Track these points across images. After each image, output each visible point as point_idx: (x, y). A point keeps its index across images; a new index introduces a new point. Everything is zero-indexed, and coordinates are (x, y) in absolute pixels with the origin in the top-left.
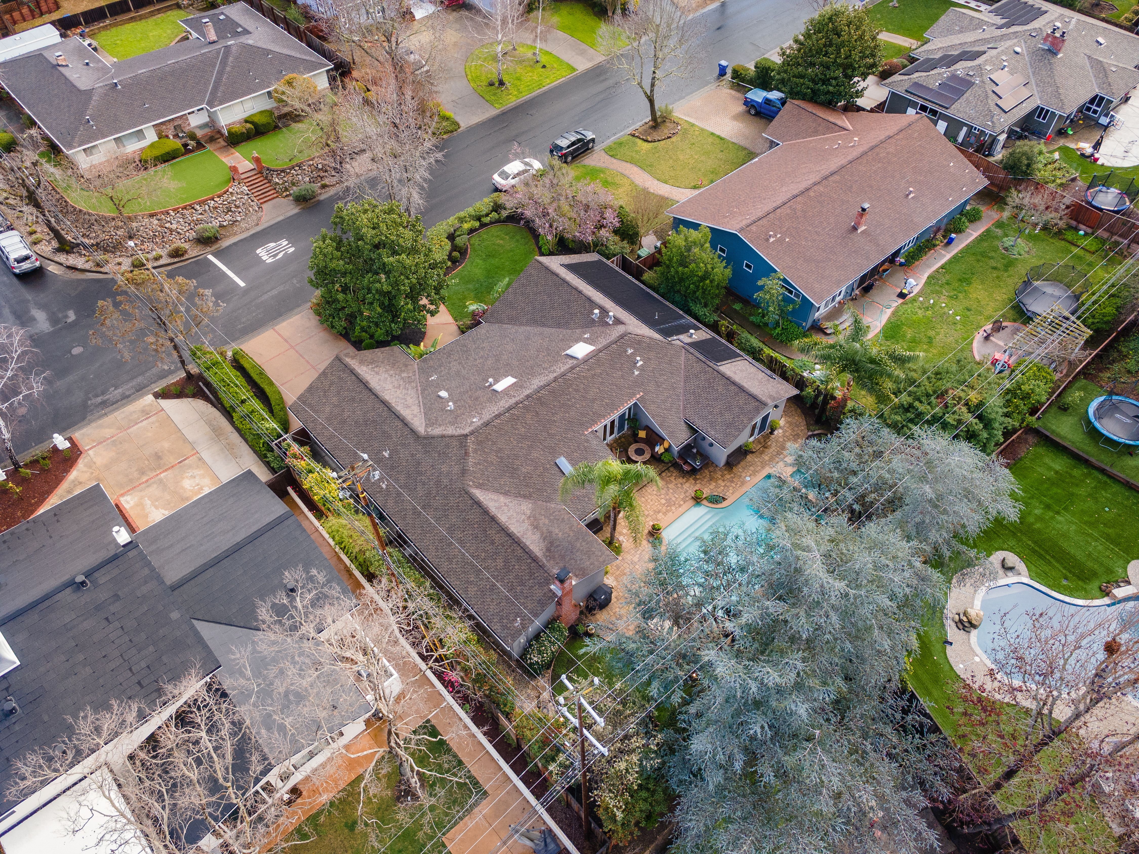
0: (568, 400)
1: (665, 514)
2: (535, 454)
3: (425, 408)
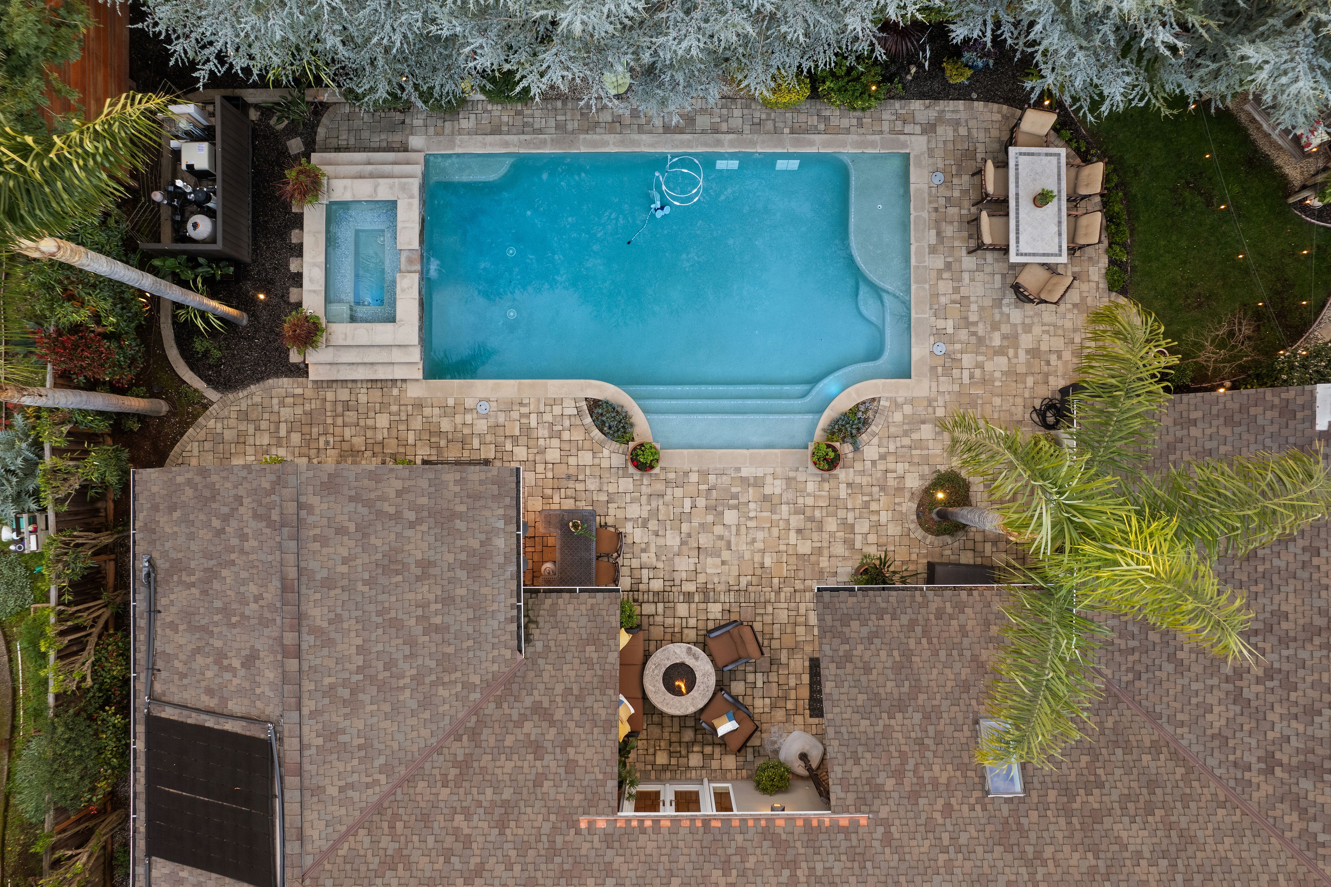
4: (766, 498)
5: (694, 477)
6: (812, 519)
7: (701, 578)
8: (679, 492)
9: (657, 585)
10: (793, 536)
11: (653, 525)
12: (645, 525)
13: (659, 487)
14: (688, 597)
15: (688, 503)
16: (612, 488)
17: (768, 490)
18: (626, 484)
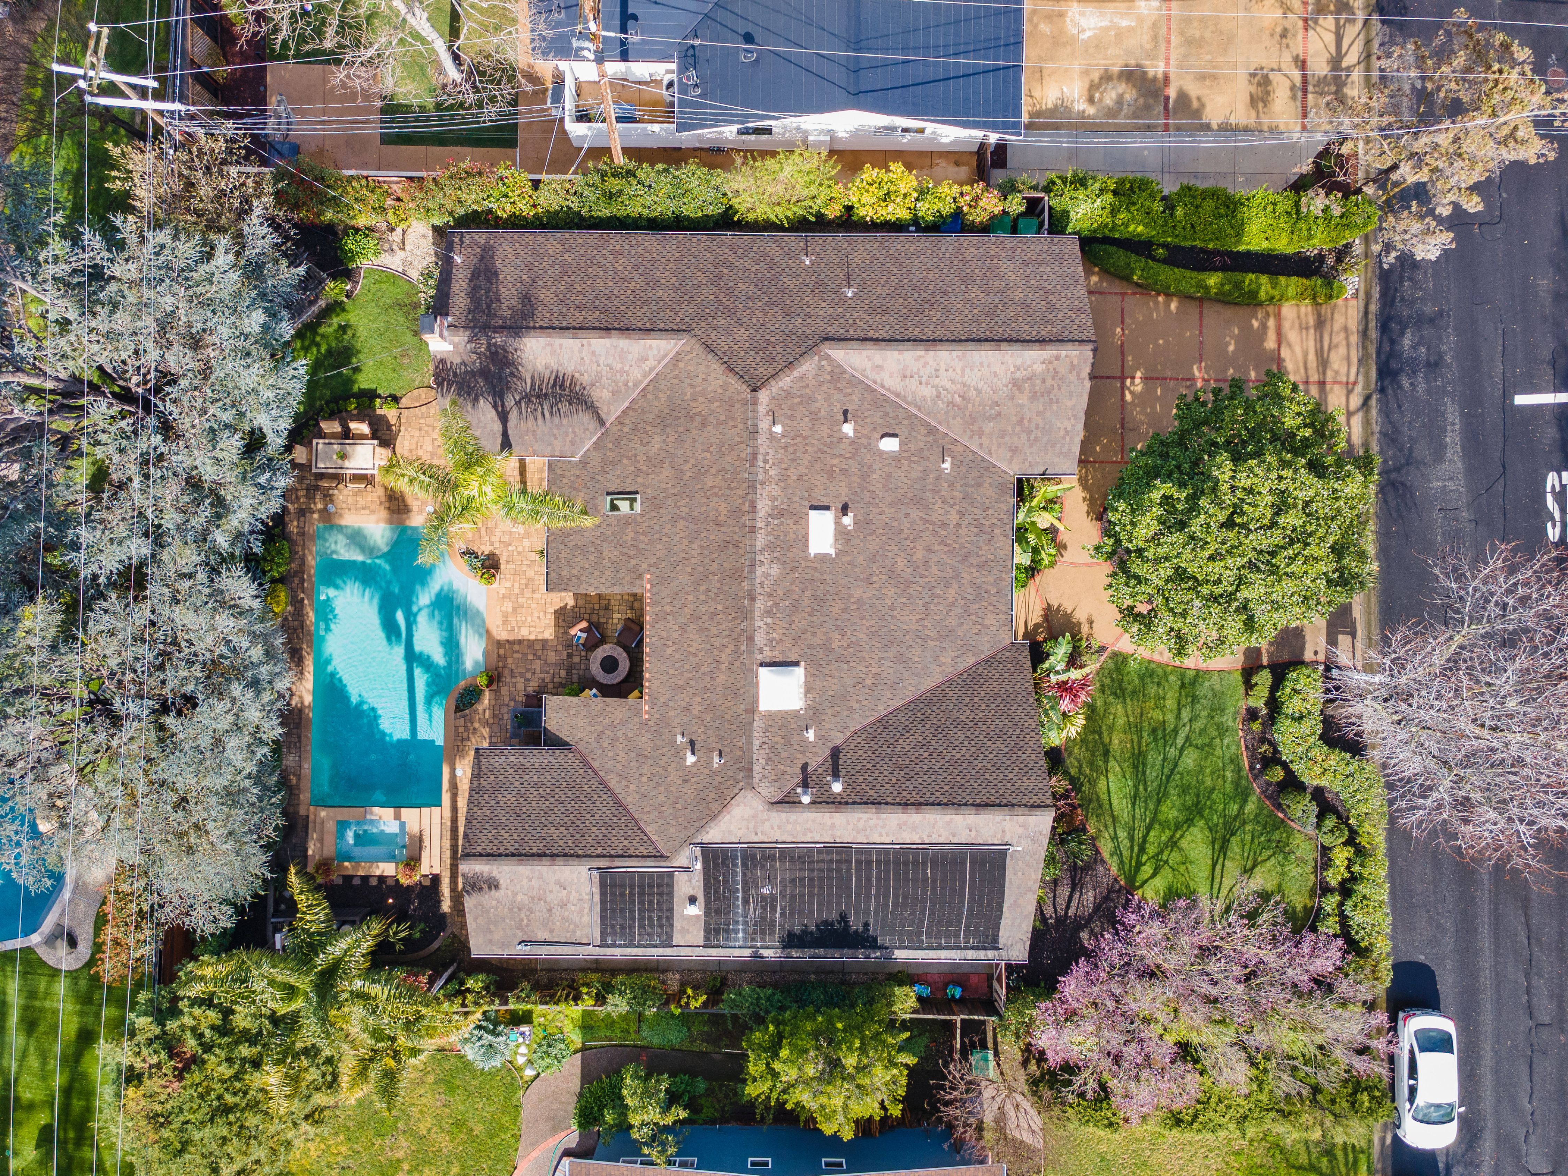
0: (708, 590)
1: (505, 615)
2: (667, 473)
3: (886, 399)
4: (514, 611)
5: (502, 652)
6: (527, 585)
7: (560, 648)
8: (510, 660)
9: (563, 673)
10: (536, 596)
11: (529, 675)
12: (529, 680)
13: (506, 672)
14: (570, 656)
15: (516, 655)
16: (507, 699)
17: (510, 610)
18: (504, 690)
